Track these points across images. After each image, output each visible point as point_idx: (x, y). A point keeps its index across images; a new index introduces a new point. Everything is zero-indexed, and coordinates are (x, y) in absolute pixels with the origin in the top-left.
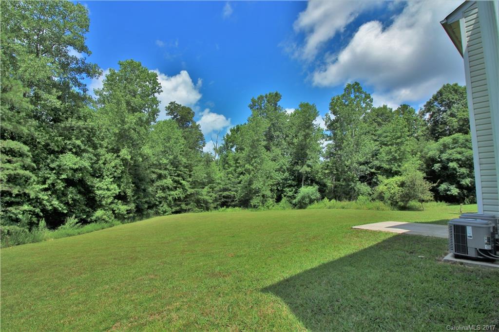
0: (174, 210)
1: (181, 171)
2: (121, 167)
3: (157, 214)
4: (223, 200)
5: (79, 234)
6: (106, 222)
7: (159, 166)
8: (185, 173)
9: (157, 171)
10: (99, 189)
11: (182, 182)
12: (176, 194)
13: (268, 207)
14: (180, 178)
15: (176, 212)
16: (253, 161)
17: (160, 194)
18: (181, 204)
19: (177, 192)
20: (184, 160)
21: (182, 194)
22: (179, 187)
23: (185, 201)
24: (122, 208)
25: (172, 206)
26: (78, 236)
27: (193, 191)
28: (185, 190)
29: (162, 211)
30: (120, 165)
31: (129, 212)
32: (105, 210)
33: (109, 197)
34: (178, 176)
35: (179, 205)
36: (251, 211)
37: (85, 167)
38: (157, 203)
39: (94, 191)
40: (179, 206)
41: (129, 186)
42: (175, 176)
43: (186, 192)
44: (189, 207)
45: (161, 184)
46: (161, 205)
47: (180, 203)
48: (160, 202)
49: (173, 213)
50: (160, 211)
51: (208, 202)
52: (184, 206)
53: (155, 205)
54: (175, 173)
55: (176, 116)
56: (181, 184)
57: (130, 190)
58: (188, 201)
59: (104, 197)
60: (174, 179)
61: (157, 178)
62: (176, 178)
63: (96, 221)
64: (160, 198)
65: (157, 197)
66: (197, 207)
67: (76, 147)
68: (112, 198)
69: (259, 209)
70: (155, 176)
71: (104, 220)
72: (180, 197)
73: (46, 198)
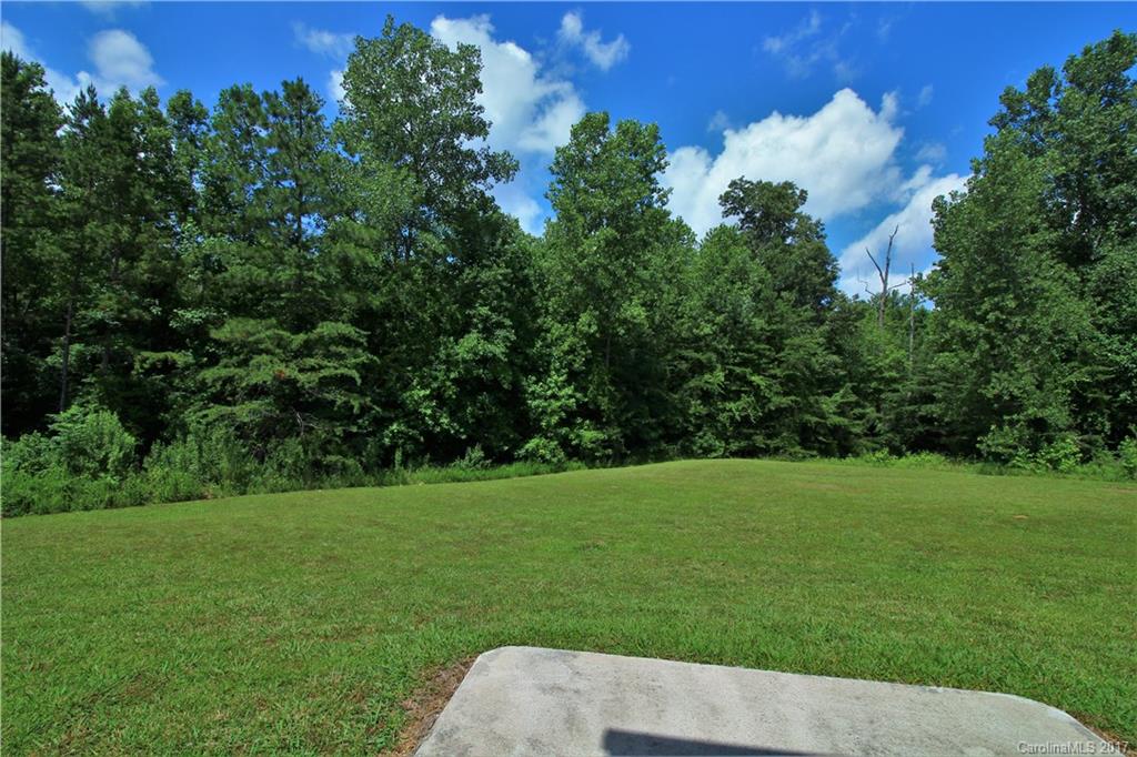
0: (734, 446)
1: (749, 351)
2: (585, 350)
3: (687, 453)
4: (920, 428)
5: (478, 479)
6: (545, 461)
7: (696, 342)
8: (761, 356)
9: (691, 354)
10: (534, 396)
11: (756, 379)
12: (737, 410)
13: (1055, 463)
14: (748, 370)
15: (742, 453)
16: (985, 306)
17: (696, 407)
18: (751, 435)
19: (741, 404)
20: (759, 323)
21: (755, 408)
22: (745, 392)
23: (768, 427)
24: (588, 435)
25: (729, 437)
26: (478, 484)
27: (786, 401)
28: (761, 400)
29: (701, 448)
30: (583, 348)
31: (606, 444)
32: (547, 438)
33: (553, 412)
34: (744, 363)
35: (748, 437)
36: (982, 472)
37: (495, 355)
38: (691, 429)
39: (526, 399)
40: (749, 439)
41: (604, 391)
42: (734, 365)
43: (766, 404)
44: (773, 443)
45: (697, 383)
46: (701, 433)
47: (752, 431)
48: (699, 427)
49: (735, 454)
50: (695, 448)
51: (850, 433)
52: (759, 440)
53: (685, 433)
54: (735, 357)
55: (752, 213)
56: (750, 383)
57: (606, 399)
58: (774, 427)
59: (544, 412)
60: (731, 372)
61: (690, 370)
62: (738, 370)
63: (525, 458)
64: (698, 418)
65: (691, 415)
66: (799, 444)
67: (486, 319)
68: (563, 414)
69: (1014, 466)
70: (684, 366)
71: (542, 457)
72: (748, 416)
73: (429, 412)
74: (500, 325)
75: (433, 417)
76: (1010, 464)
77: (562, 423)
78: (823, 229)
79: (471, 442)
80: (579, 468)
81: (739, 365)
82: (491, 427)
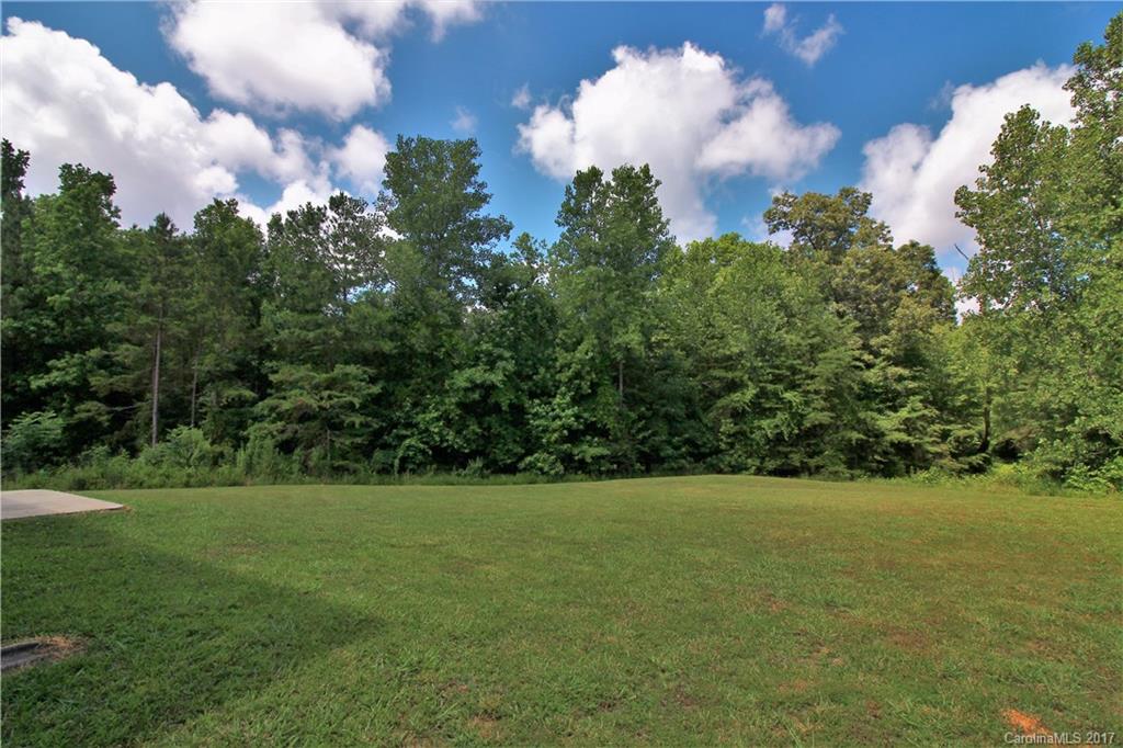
0: (771, 464)
1: (781, 367)
2: (590, 375)
6: (542, 472)
7: (725, 362)
8: (795, 372)
9: (722, 373)
11: (788, 395)
12: (770, 428)
14: (780, 387)
17: (727, 426)
18: (786, 453)
19: (773, 421)
21: (790, 426)
22: (779, 409)
23: (809, 445)
25: (764, 456)
28: (796, 416)
29: (729, 464)
30: (588, 373)
31: (612, 459)
32: (547, 453)
33: (555, 431)
34: (777, 379)
35: (784, 455)
37: (492, 383)
38: (722, 447)
39: (529, 419)
40: (785, 458)
42: (766, 382)
43: (802, 420)
44: (813, 462)
45: (728, 402)
47: (787, 449)
48: (730, 446)
49: (770, 473)
50: (721, 465)
52: (796, 459)
53: (714, 451)
56: (783, 400)
57: (611, 419)
58: (817, 445)
59: (544, 431)
60: (762, 389)
61: (723, 389)
62: (770, 387)
63: (525, 469)
64: (729, 436)
65: (723, 433)
66: (845, 463)
67: (489, 354)
68: (565, 432)
69: (1070, 486)
70: (717, 385)
71: (541, 469)
72: (781, 433)
73: (436, 430)
74: (501, 357)
75: (440, 434)
76: (1066, 485)
77: (564, 440)
78: (889, 232)
79: (473, 455)
80: (582, 480)
81: (771, 382)
82: (498, 444)
